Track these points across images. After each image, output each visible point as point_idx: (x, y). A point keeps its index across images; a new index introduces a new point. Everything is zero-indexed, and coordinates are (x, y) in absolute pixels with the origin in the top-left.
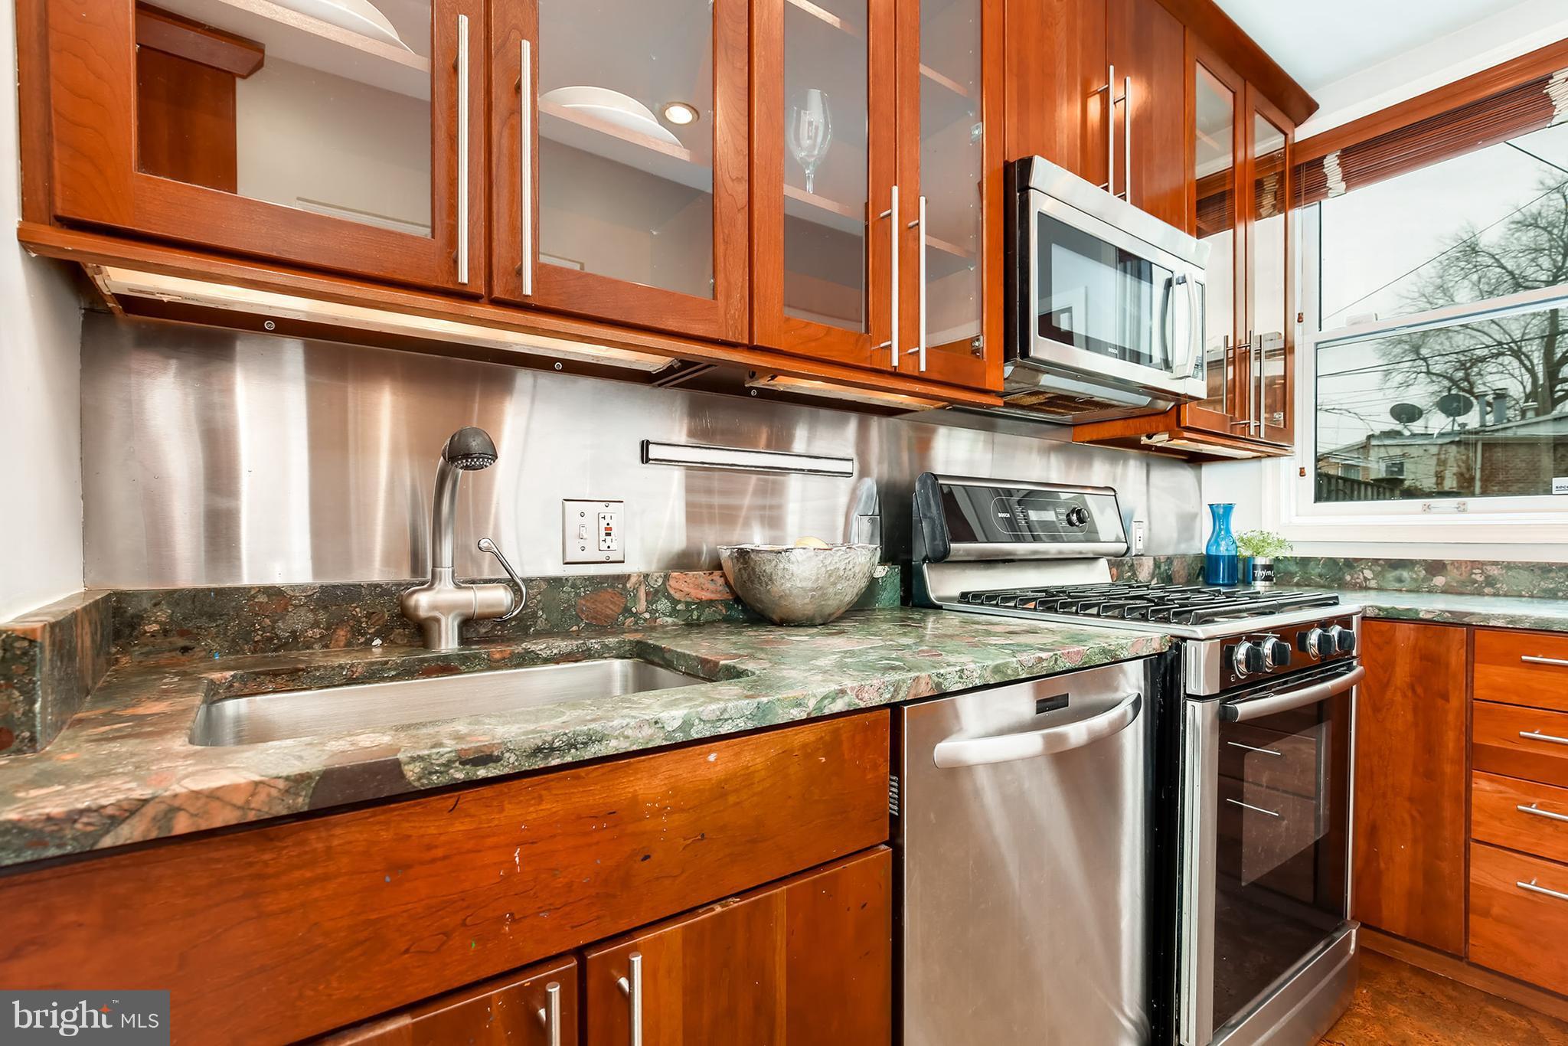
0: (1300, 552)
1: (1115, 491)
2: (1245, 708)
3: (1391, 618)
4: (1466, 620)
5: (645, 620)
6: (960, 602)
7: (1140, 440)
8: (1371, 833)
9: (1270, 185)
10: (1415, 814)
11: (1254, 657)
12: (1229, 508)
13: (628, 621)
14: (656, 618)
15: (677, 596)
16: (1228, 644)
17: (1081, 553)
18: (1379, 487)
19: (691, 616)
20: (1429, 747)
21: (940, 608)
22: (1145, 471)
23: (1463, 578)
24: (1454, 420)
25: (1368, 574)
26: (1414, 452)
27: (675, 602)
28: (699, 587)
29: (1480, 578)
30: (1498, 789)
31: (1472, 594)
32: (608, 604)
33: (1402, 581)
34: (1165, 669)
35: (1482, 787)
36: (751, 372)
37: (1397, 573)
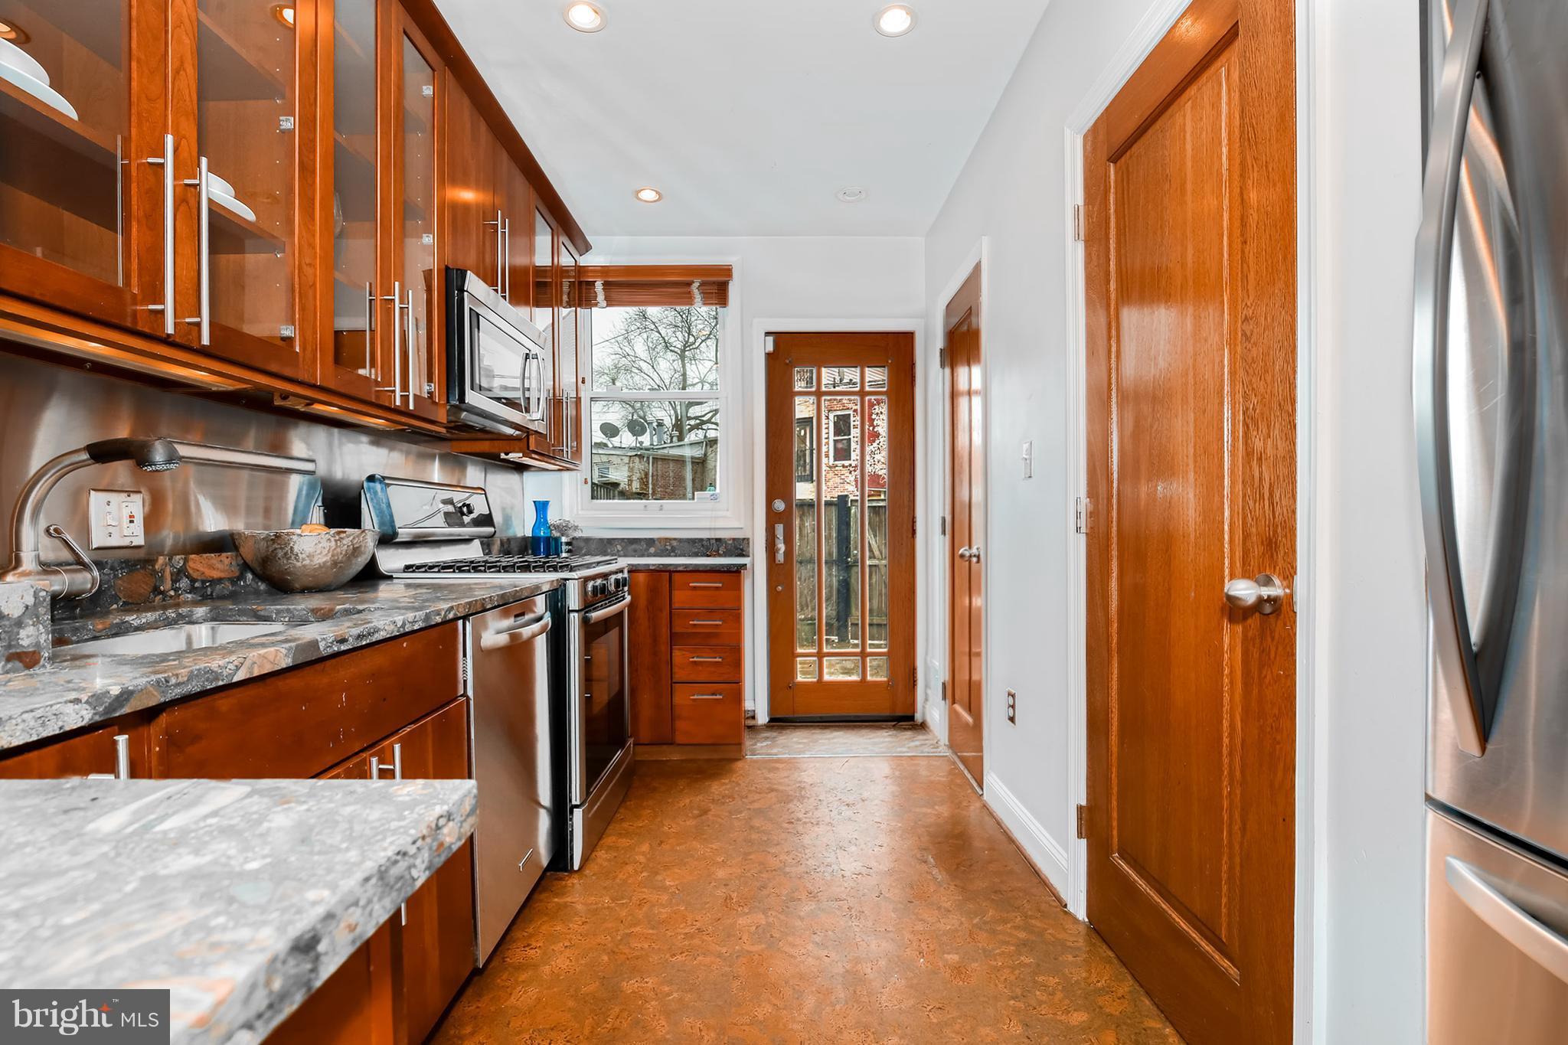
0: (585, 535)
1: (484, 490)
2: (595, 615)
4: (669, 568)
5: (171, 597)
6: (404, 572)
7: (499, 456)
8: (633, 691)
9: (567, 288)
11: (594, 588)
13: (158, 598)
14: (180, 595)
15: (195, 575)
16: (585, 582)
17: (459, 535)
18: (607, 489)
19: (206, 592)
20: (655, 640)
21: (391, 578)
22: (483, 475)
23: (662, 548)
24: (637, 439)
25: (619, 547)
26: (614, 459)
27: (193, 581)
28: (212, 567)
29: (669, 548)
30: (684, 653)
31: (666, 556)
32: (141, 584)
33: (635, 551)
34: (556, 598)
35: (677, 653)
36: (285, 396)
37: (633, 546)
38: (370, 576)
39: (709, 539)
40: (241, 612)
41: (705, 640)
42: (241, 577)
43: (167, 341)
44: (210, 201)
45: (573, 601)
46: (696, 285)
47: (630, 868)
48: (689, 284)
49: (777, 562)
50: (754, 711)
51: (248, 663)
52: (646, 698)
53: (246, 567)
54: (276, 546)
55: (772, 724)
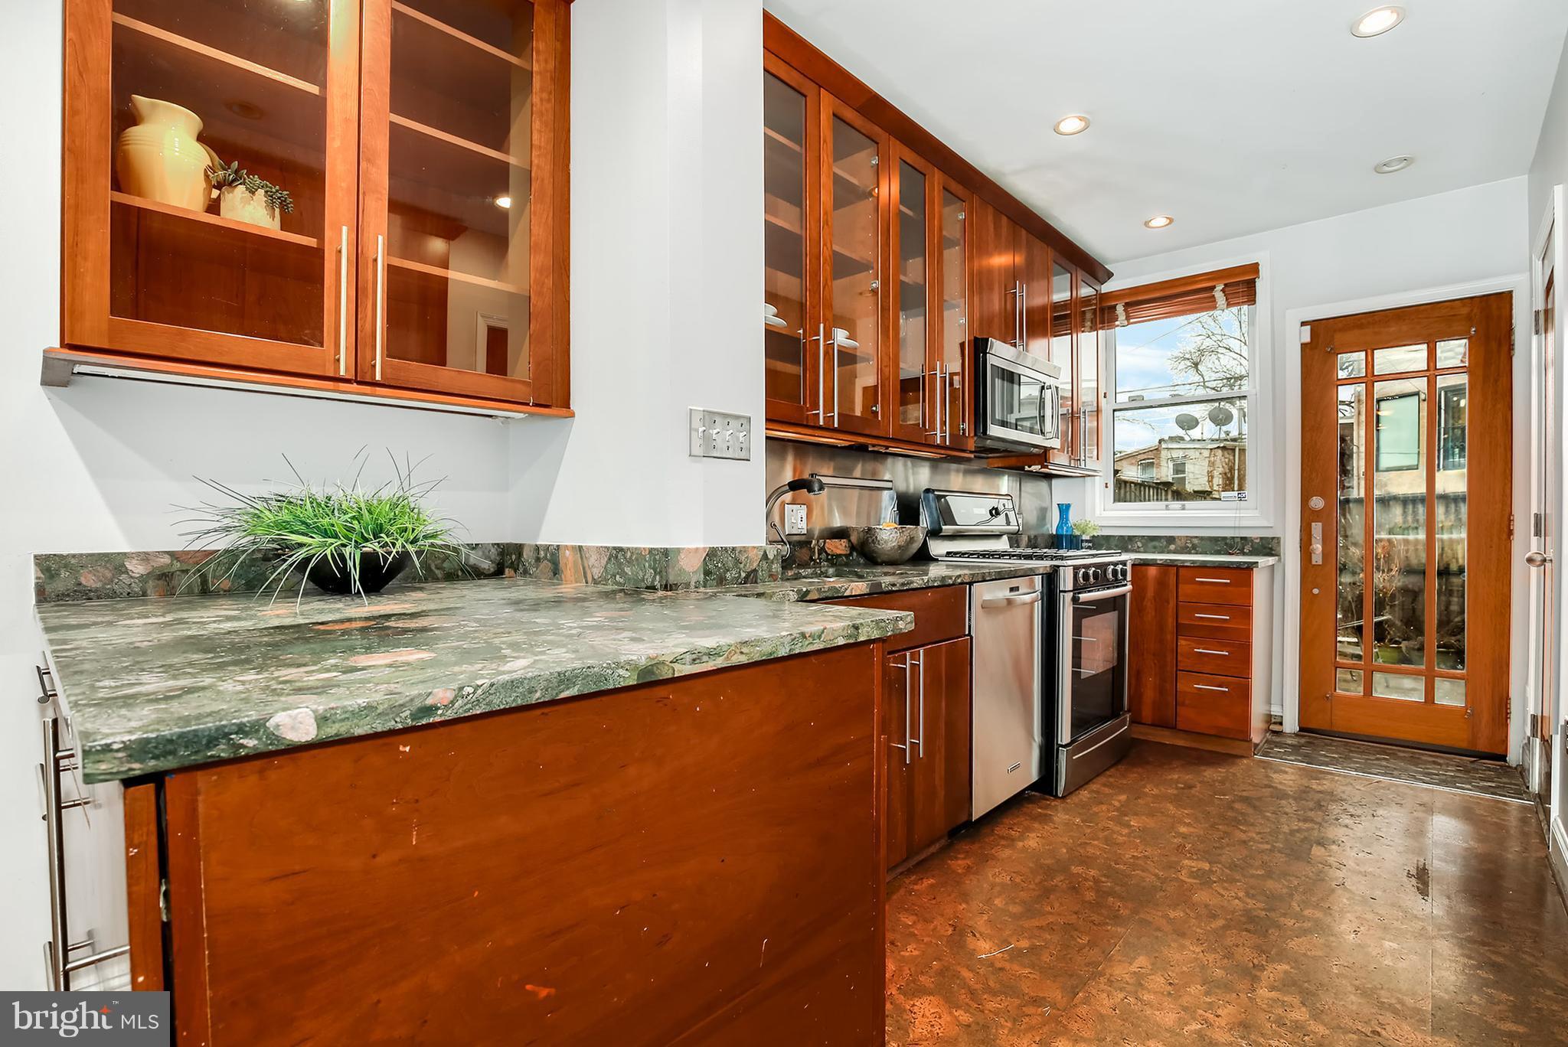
1: (1012, 496)
2: (1084, 597)
3: (1145, 564)
4: (1176, 563)
5: (818, 562)
6: (949, 557)
7: (1024, 469)
9: (1089, 316)
10: (1156, 662)
11: (1086, 576)
12: (1068, 506)
13: (812, 562)
14: (822, 562)
15: (829, 552)
16: (1076, 568)
19: (834, 562)
20: (1161, 627)
21: (937, 560)
22: (1018, 484)
23: (1183, 545)
24: (1220, 429)
25: (1139, 544)
26: (1192, 454)
27: (828, 554)
28: (836, 547)
29: (1190, 545)
30: (1189, 643)
31: (1186, 553)
32: (804, 554)
33: (1155, 547)
34: (1051, 579)
35: (1182, 642)
36: (874, 446)
37: (1154, 543)
38: (923, 557)
39: (1233, 538)
40: (850, 573)
41: (1213, 634)
42: (851, 554)
43: (820, 428)
44: (838, 345)
45: (1066, 581)
46: (1220, 287)
47: (1104, 807)
48: (1213, 288)
49: (1314, 563)
50: (1282, 717)
51: (850, 588)
52: (1150, 681)
53: (852, 548)
54: (868, 535)
55: (1302, 733)
